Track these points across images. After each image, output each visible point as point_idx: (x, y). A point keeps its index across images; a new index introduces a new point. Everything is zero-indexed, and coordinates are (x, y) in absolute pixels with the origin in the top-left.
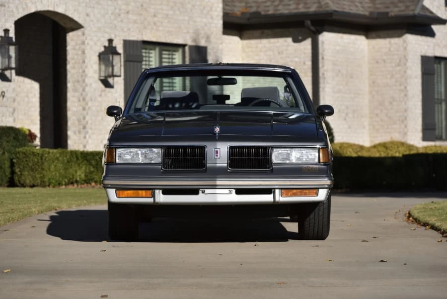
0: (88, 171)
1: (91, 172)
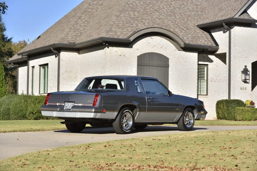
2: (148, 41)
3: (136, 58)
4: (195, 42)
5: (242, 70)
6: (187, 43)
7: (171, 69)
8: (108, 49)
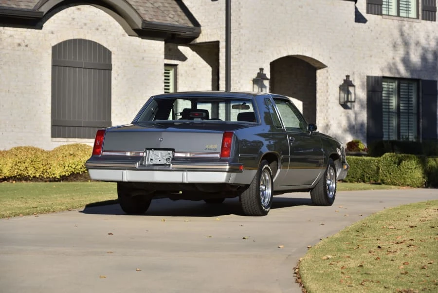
2: (72, 16)
3: (50, 51)
4: (160, 18)
5: (255, 76)
6: (148, 19)
7: (116, 75)
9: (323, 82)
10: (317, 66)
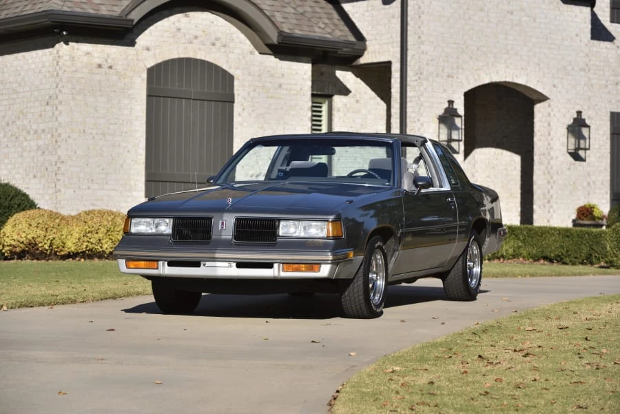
0: (516, 245)
1: (519, 247)
2: (177, 25)
3: (145, 76)
4: (305, 28)
5: (441, 112)
6: (287, 31)
7: (240, 110)
8: (65, 46)
9: (544, 119)
10: (534, 97)
